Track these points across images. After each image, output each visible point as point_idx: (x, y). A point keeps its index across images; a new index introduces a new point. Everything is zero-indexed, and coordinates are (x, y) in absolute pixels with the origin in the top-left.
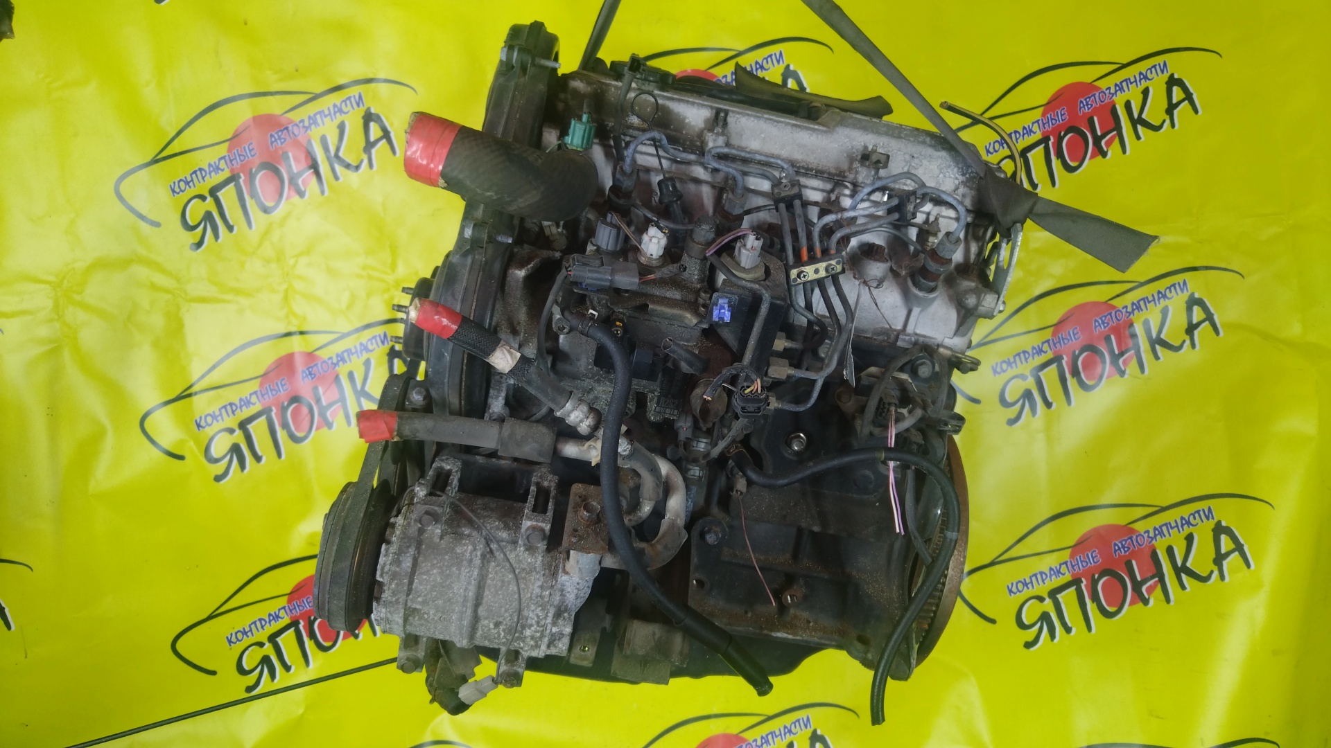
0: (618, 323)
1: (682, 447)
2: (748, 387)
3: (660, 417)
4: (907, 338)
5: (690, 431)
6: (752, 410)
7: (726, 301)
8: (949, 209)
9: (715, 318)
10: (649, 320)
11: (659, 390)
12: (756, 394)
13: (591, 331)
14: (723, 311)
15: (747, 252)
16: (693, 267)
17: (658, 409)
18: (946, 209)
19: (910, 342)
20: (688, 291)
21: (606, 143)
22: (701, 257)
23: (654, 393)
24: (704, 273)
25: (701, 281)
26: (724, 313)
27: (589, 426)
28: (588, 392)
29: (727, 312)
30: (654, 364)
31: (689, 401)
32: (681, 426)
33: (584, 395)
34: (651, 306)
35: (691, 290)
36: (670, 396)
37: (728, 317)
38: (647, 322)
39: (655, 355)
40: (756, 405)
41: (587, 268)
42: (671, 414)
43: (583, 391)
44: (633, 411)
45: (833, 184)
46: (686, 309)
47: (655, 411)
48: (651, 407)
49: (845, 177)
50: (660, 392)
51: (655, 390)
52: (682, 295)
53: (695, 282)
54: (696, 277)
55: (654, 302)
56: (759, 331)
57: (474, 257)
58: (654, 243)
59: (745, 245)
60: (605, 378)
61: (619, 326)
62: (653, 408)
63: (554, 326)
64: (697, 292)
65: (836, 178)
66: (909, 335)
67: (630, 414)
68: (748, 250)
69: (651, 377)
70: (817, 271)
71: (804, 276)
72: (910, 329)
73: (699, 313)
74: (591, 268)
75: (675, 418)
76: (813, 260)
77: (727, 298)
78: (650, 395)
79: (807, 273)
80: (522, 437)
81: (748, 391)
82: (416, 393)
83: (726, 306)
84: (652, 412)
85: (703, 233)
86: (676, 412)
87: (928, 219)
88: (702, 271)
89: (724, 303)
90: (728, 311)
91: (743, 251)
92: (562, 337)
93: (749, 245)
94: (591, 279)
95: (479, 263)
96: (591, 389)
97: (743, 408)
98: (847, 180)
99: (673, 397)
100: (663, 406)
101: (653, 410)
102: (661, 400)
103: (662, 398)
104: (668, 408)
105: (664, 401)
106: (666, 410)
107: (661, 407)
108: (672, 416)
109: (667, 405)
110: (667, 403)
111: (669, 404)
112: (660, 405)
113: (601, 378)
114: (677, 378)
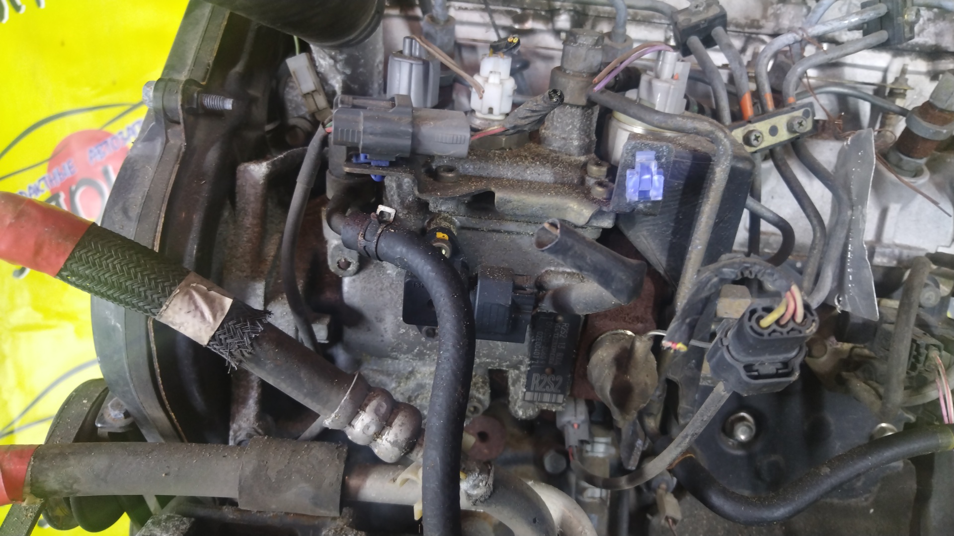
0: (440, 235)
1: (576, 457)
2: (769, 310)
3: (533, 410)
4: (888, 251)
5: (585, 428)
6: (771, 369)
7: (652, 154)
8: (916, 59)
9: (631, 195)
10: (499, 231)
11: (527, 361)
12: (791, 325)
13: (382, 244)
14: (647, 177)
15: (666, 85)
16: (568, 125)
17: (529, 396)
18: (912, 60)
19: (891, 257)
20: (565, 167)
21: (411, 13)
22: (583, 101)
23: (518, 369)
24: (588, 136)
25: (585, 150)
26: (651, 180)
27: (394, 443)
28: (407, 378)
29: (656, 178)
30: (516, 307)
31: (585, 376)
32: (569, 422)
33: (400, 383)
34: (499, 195)
35: (570, 164)
36: (547, 370)
37: (657, 189)
38: (496, 236)
39: (517, 288)
40: (781, 357)
41: (362, 113)
42: (551, 402)
43: (397, 377)
44: (487, 403)
45: (743, 39)
46: (567, 194)
47: (524, 400)
48: (517, 394)
49: (760, 27)
50: (530, 365)
51: (521, 362)
52: (555, 173)
53: (574, 151)
54: (576, 143)
55: (504, 187)
56: (711, 223)
57: (167, 141)
58: (494, 84)
59: (657, 77)
60: (431, 349)
61: (442, 240)
62: (521, 395)
63: (330, 262)
64: (584, 167)
65: (747, 30)
66: (888, 246)
67: (481, 409)
68: (666, 81)
69: (512, 333)
70: (774, 131)
71: (757, 138)
72: (887, 237)
73: (594, 199)
74: (369, 114)
75: (560, 408)
76: (762, 114)
77: (651, 149)
78: (512, 374)
79: (761, 133)
80: (279, 472)
81: (768, 320)
82: (112, 406)
83: (654, 167)
84: (519, 403)
85: (583, 51)
86: (561, 398)
87: (884, 79)
88: (585, 132)
89: (650, 160)
90: (658, 173)
91: (657, 84)
92: (346, 281)
93: (666, 72)
94: (371, 134)
95: (175, 151)
96: (412, 373)
97: (748, 368)
98: (762, 31)
99: (553, 372)
100: (538, 389)
101: (521, 398)
102: (533, 379)
103: (534, 375)
104: (546, 392)
105: (538, 381)
106: (542, 397)
107: (534, 391)
108: (555, 405)
109: (544, 387)
110: (544, 383)
111: (547, 384)
112: (532, 389)
113: (424, 349)
114: (558, 334)
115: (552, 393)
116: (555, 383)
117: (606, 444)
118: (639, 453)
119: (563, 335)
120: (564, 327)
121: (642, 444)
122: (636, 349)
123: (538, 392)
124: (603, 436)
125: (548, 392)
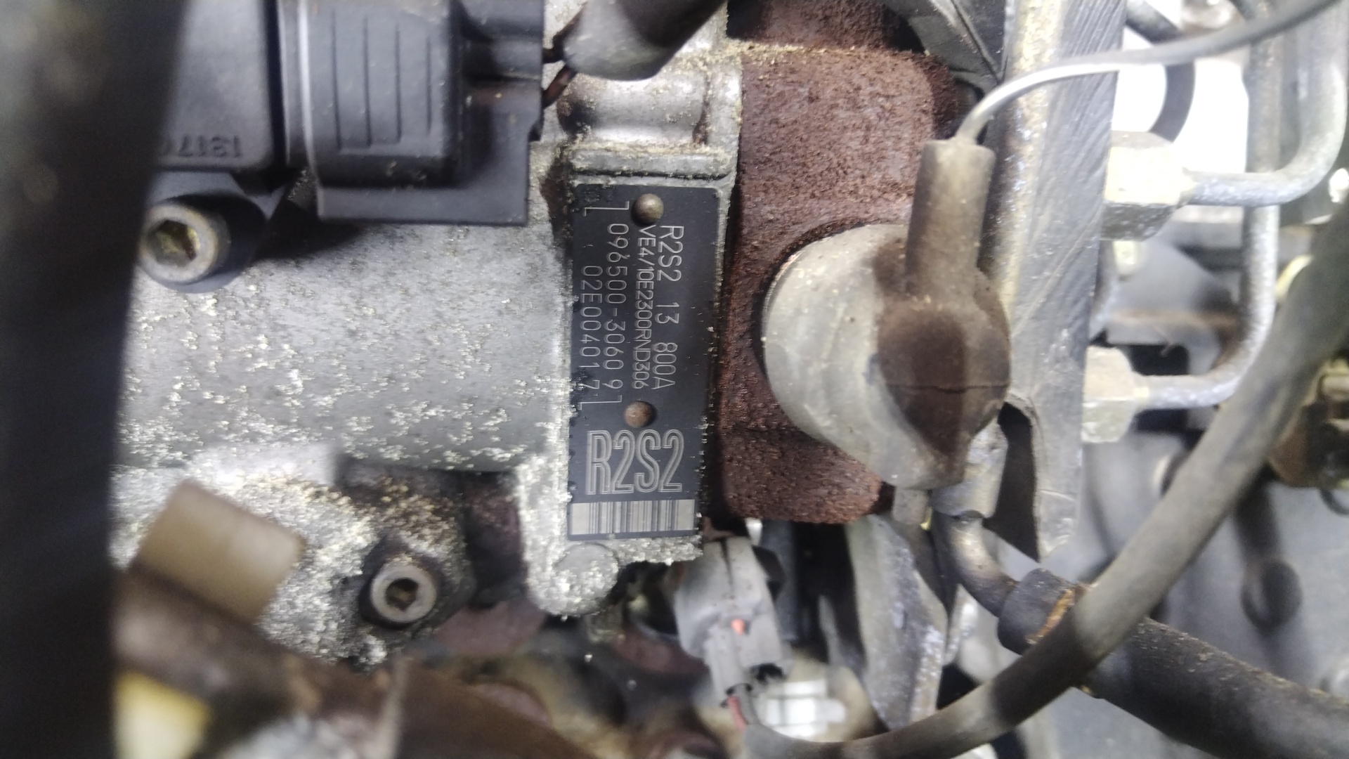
3: (602, 568)
11: (563, 390)
17: (583, 518)
32: (716, 620)
36: (632, 413)
42: (658, 530)
47: (567, 535)
50: (574, 401)
62: (556, 520)
75: (687, 552)
84: (555, 552)
86: (685, 513)
99: (651, 418)
100: (609, 487)
101: (557, 532)
102: (591, 450)
103: (592, 436)
104: (636, 496)
105: (605, 459)
106: (626, 516)
107: (598, 498)
108: (669, 542)
109: (629, 479)
110: (625, 466)
111: (636, 466)
112: (590, 491)
113: (203, 387)
114: (650, 271)
115: (656, 496)
116: (663, 456)
117: (816, 697)
118: (936, 675)
119: (670, 271)
120: (669, 241)
121: (942, 642)
122: (940, 179)
123: (612, 498)
124: (806, 678)
125: (645, 497)
